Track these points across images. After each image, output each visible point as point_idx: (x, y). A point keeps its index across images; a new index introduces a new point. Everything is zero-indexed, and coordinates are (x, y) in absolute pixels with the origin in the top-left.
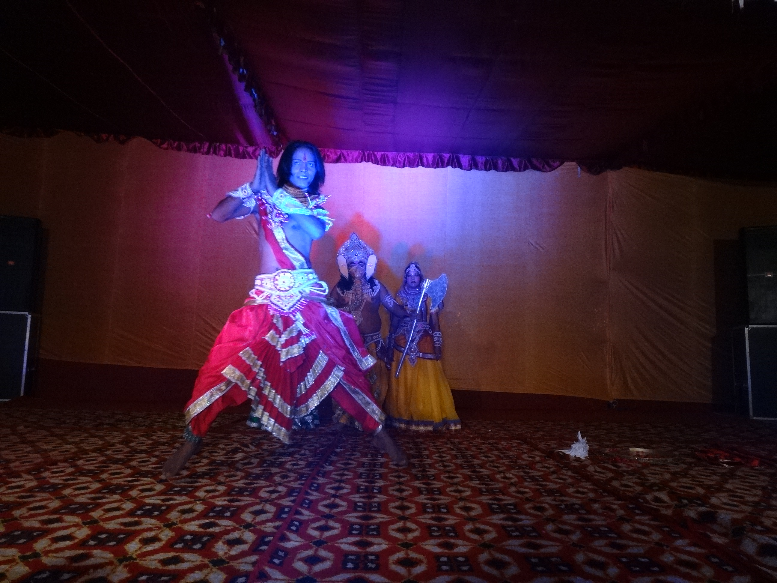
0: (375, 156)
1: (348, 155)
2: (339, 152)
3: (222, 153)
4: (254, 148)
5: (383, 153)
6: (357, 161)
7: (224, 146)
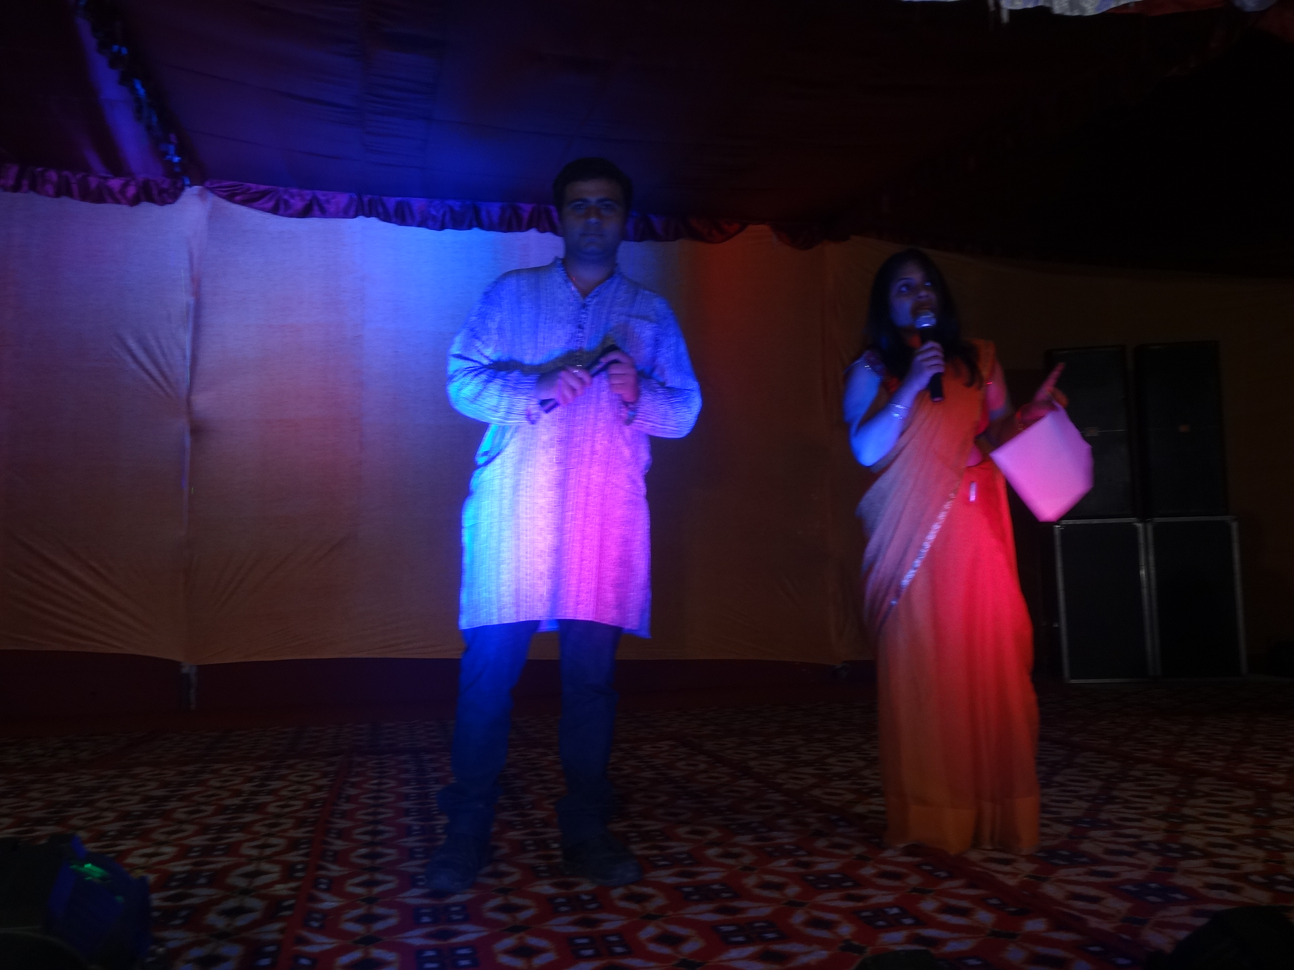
0: (384, 206)
1: (328, 201)
2: (308, 194)
3: (50, 189)
4: (122, 182)
5: (400, 199)
6: (346, 214)
7: (53, 175)
